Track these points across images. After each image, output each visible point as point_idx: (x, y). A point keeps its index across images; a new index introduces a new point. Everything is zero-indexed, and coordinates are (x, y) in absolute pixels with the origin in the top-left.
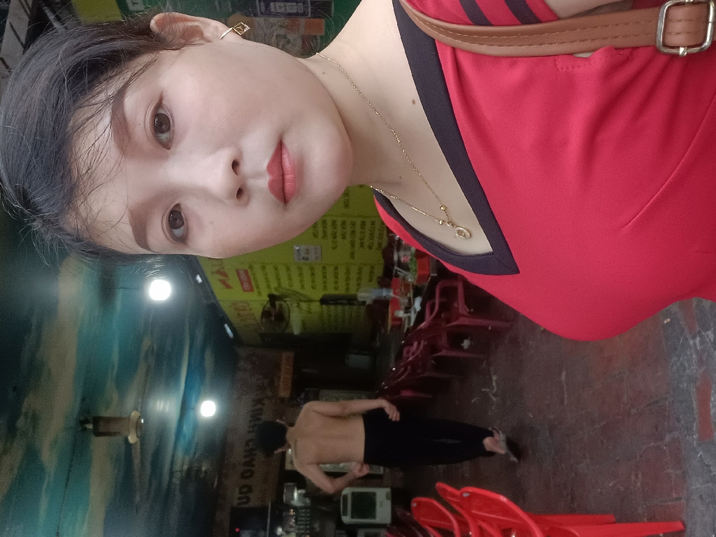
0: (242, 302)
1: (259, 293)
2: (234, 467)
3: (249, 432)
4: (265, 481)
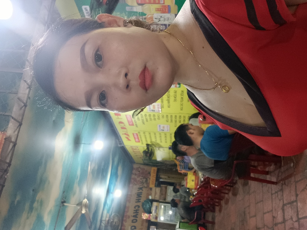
0: (135, 146)
1: (142, 143)
2: (129, 217)
3: (136, 202)
4: (142, 225)
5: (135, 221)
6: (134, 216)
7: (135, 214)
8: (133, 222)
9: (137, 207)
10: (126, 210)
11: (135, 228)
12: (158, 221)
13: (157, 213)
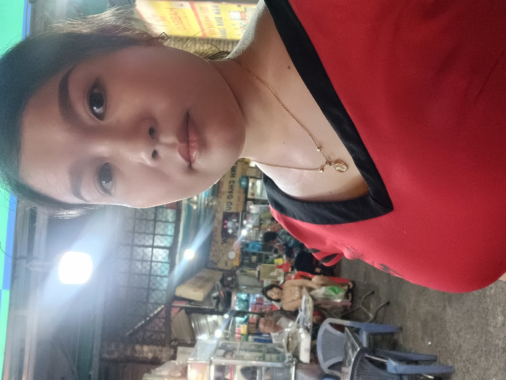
2: (224, 193)
3: (231, 177)
4: (239, 200)
5: (230, 197)
6: (229, 192)
7: (230, 190)
8: (228, 198)
9: (232, 183)
10: (220, 185)
11: (231, 204)
12: (256, 197)
13: (254, 189)
